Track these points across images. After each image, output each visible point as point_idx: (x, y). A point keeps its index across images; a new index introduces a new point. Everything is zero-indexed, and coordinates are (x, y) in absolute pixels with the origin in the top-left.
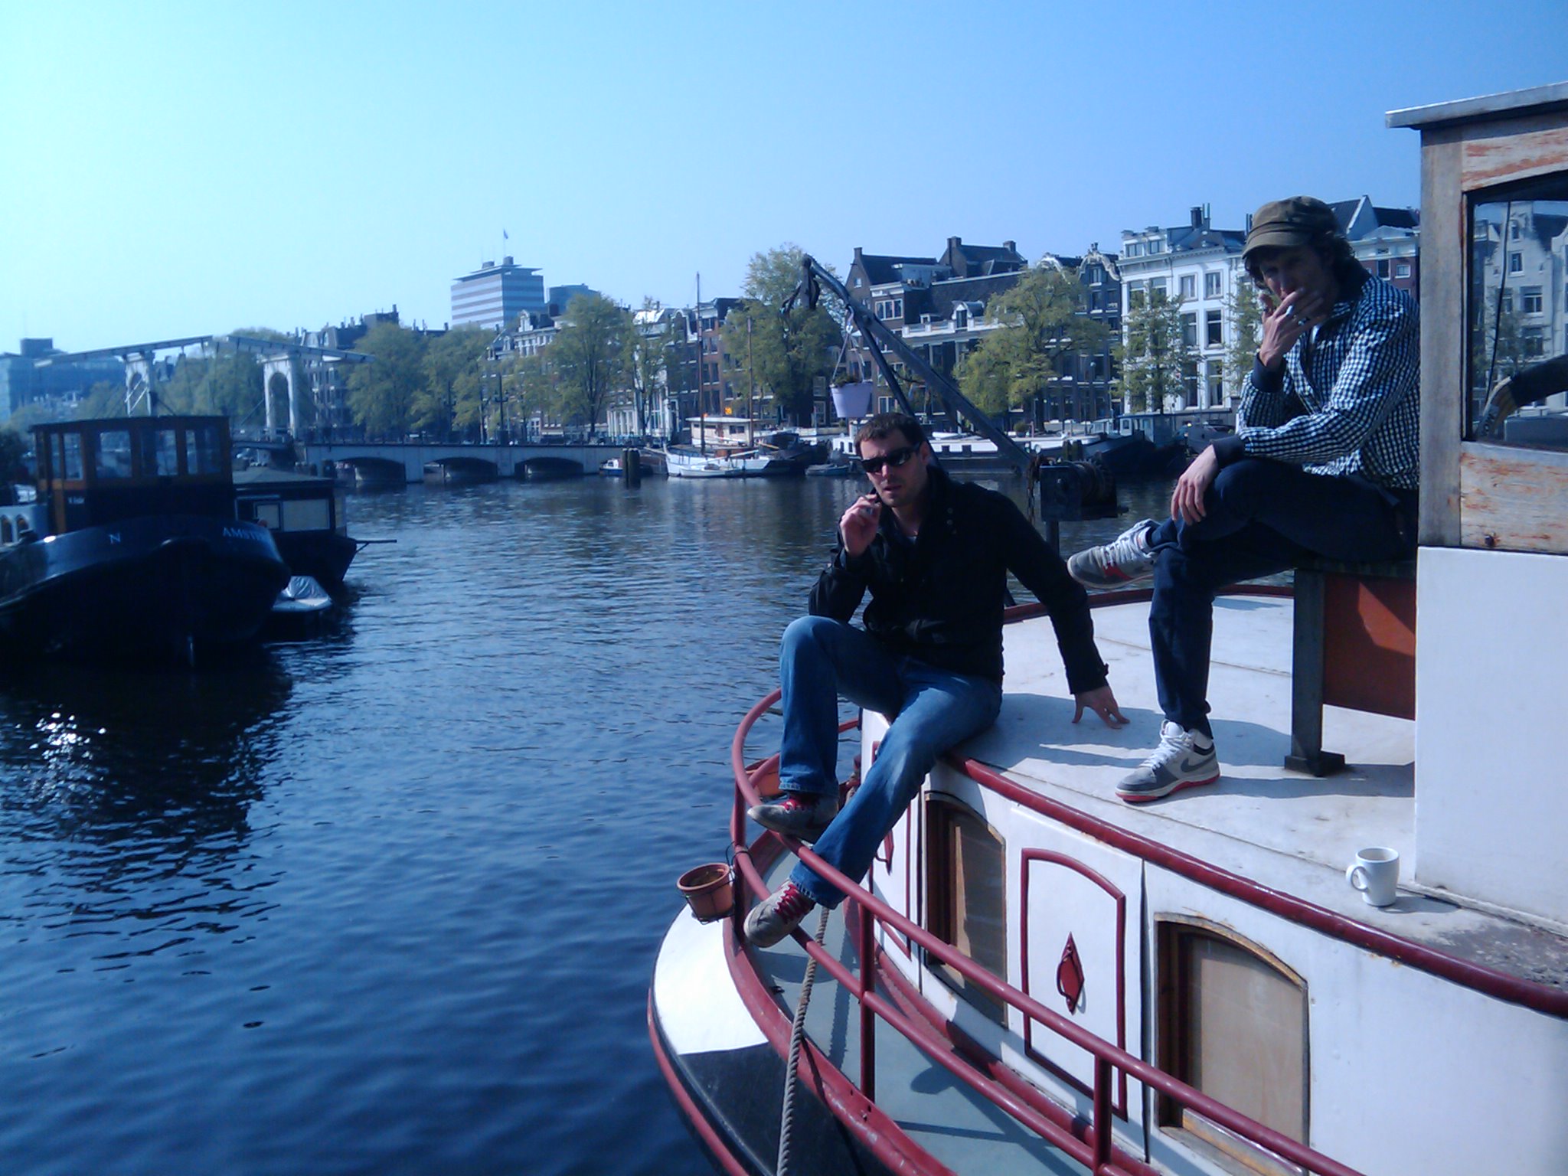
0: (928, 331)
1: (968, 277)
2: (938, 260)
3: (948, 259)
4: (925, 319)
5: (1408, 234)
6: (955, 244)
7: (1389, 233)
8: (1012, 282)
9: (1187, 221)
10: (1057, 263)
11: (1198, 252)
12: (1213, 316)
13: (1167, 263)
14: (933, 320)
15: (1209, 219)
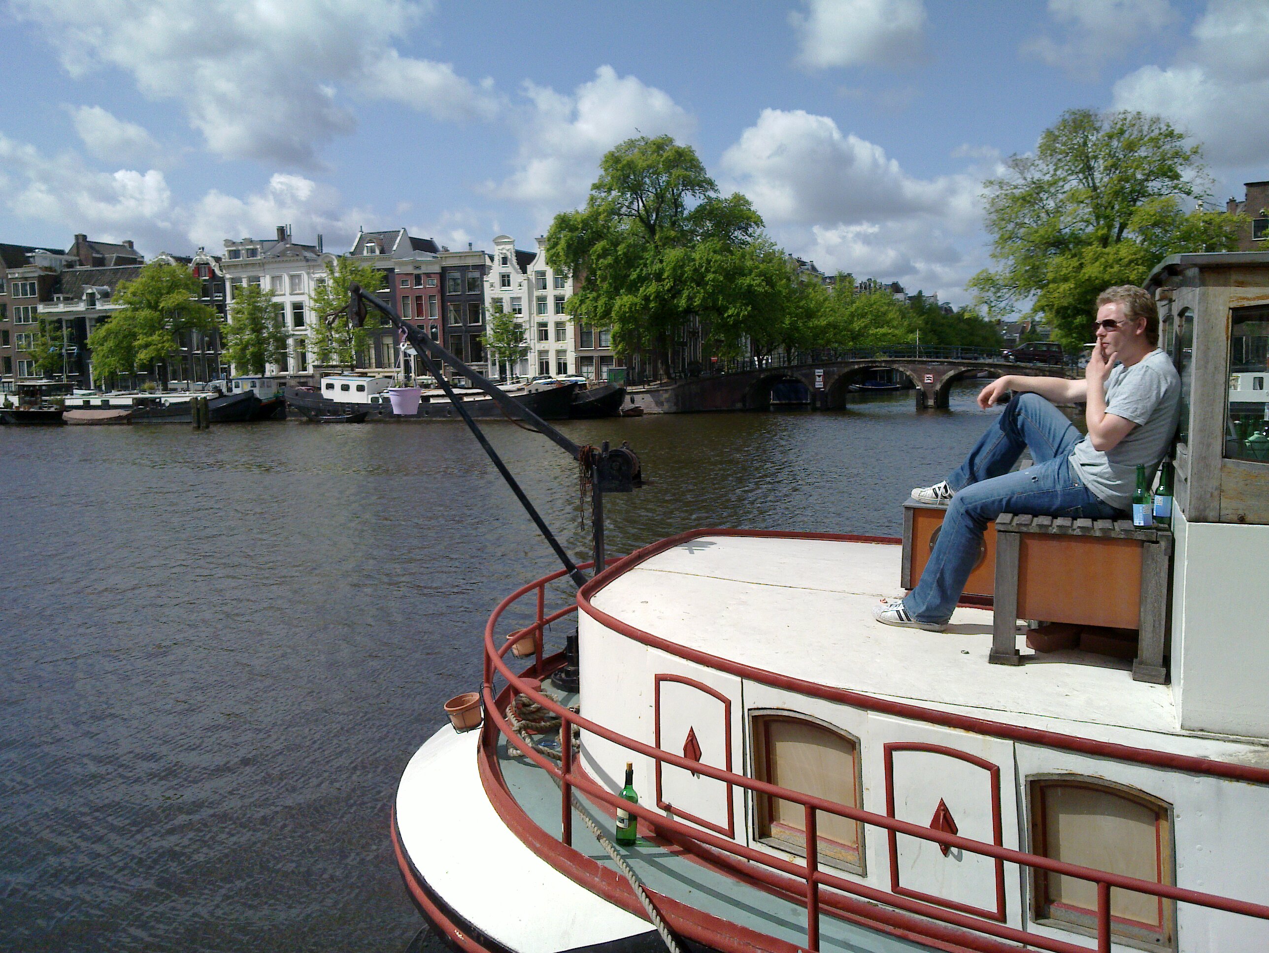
0: (61, 308)
1: (94, 266)
2: (67, 251)
3: (75, 251)
4: (58, 298)
5: (434, 257)
6: (81, 239)
7: (421, 256)
8: (135, 273)
9: (275, 236)
10: (172, 261)
11: (285, 259)
12: (298, 307)
13: (260, 266)
14: (66, 299)
15: (290, 235)
